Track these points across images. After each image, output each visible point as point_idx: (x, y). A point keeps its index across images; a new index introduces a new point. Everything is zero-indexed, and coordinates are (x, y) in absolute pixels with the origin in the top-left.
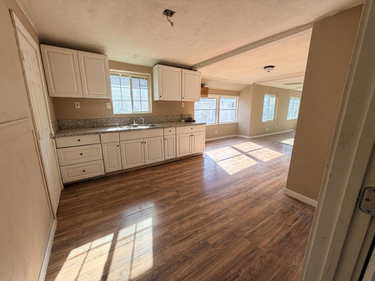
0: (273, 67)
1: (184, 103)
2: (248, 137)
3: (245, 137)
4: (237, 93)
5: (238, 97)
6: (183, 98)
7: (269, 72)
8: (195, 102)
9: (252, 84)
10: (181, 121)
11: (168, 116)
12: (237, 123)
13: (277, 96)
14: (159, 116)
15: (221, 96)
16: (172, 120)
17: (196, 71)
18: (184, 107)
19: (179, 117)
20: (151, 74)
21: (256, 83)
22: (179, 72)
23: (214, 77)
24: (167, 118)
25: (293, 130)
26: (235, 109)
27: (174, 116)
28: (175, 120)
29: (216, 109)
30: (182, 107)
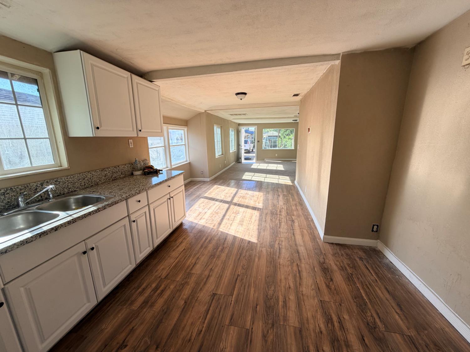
0: (245, 94)
1: (131, 140)
2: (208, 179)
3: (204, 179)
4: (185, 123)
5: (186, 128)
6: (140, 131)
7: (241, 99)
8: (148, 138)
9: (204, 111)
10: (132, 174)
11: (108, 168)
12: (190, 163)
13: (221, 127)
14: (89, 172)
15: (169, 126)
16: (115, 175)
17: (151, 82)
18: (133, 146)
19: (127, 168)
20: (50, 69)
21: (207, 111)
22: (127, 78)
23: (168, 97)
24: (105, 172)
25: (234, 162)
26: (184, 144)
27: (118, 166)
28: (122, 174)
29: (165, 146)
30: (131, 147)
